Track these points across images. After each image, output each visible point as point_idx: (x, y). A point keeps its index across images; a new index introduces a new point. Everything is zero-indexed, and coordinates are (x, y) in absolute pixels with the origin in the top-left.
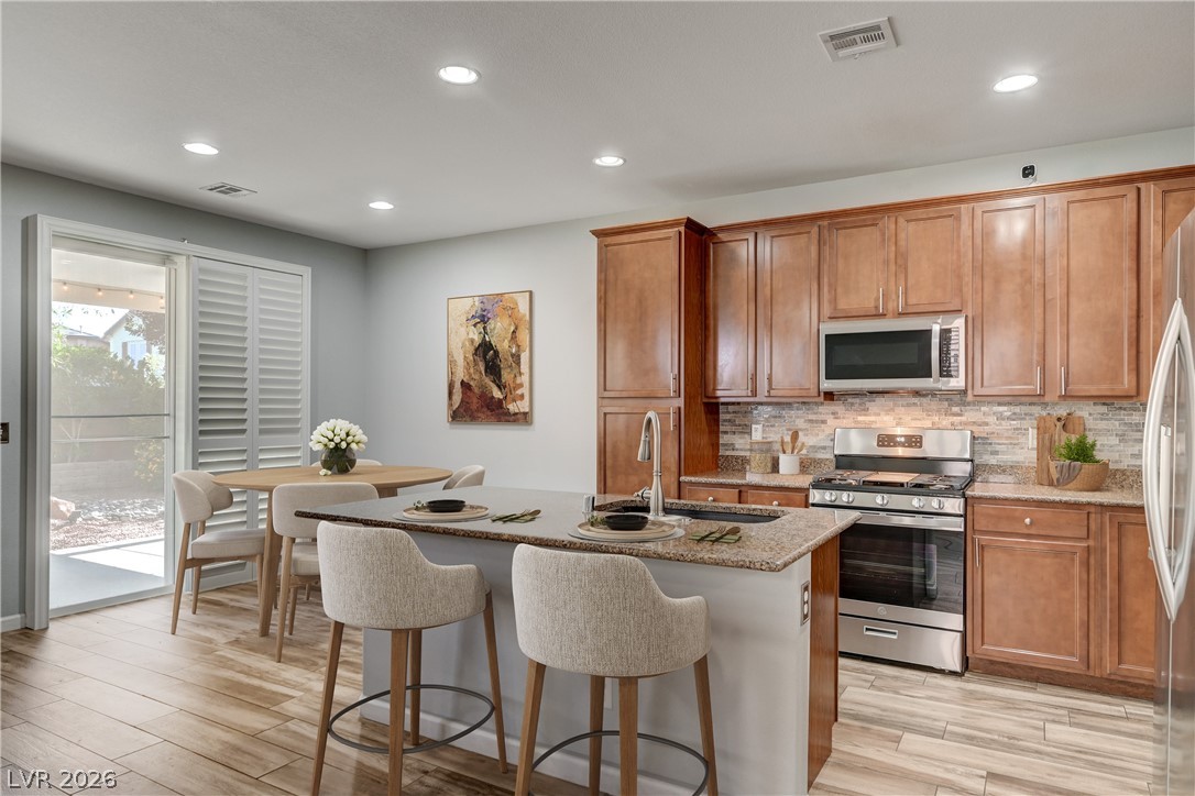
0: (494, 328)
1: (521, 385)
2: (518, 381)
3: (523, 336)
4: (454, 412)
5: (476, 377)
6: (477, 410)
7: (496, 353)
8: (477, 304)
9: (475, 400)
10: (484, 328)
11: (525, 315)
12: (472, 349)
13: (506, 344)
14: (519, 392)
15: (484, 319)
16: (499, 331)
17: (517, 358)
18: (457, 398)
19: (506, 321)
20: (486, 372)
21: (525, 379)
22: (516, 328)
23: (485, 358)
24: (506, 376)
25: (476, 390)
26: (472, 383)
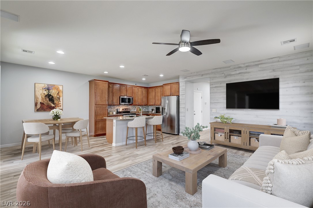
0: (52, 92)
1: (60, 104)
2: (59, 103)
3: (61, 94)
4: (37, 109)
5: (46, 102)
6: (46, 109)
7: (53, 97)
8: (46, 86)
9: (45, 107)
10: (49, 91)
11: (61, 90)
12: (44, 95)
13: (56, 95)
14: (60, 105)
15: (48, 89)
16: (53, 93)
17: (59, 99)
18: (39, 106)
19: (56, 91)
20: (49, 100)
21: (61, 102)
22: (59, 92)
23: (49, 98)
24: (55, 102)
25: (46, 104)
26: (44, 103)
